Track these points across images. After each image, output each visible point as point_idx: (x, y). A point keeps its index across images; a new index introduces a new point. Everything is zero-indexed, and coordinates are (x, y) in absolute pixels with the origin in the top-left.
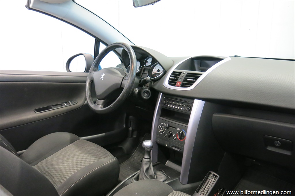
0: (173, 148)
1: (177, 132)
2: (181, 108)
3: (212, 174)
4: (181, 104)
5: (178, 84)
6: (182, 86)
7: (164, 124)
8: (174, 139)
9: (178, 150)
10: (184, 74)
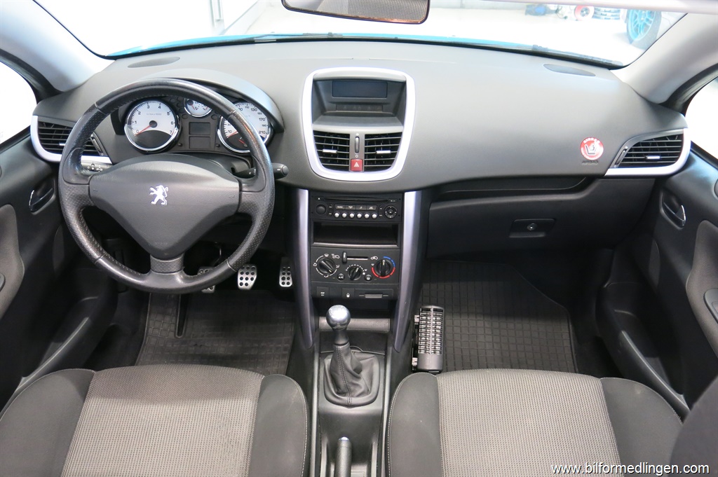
0: (368, 296)
1: (373, 265)
2: (374, 216)
3: (432, 310)
4: (371, 208)
5: (357, 165)
6: (367, 170)
7: (330, 256)
8: (368, 279)
9: (380, 296)
10: (357, 139)
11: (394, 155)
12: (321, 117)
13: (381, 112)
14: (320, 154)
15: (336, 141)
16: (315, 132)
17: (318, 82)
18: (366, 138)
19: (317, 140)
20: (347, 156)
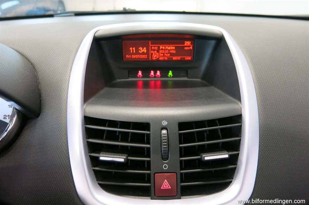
10: (164, 132)
11: (234, 160)
12: (106, 90)
13: (186, 79)
14: (94, 162)
15: (125, 137)
16: (87, 120)
17: (103, 42)
18: (180, 129)
19: (89, 133)
20: (147, 166)
